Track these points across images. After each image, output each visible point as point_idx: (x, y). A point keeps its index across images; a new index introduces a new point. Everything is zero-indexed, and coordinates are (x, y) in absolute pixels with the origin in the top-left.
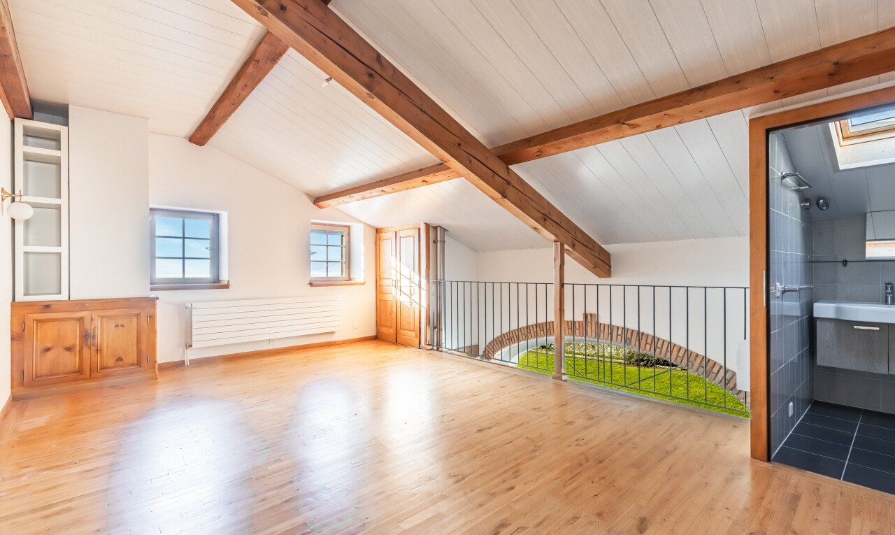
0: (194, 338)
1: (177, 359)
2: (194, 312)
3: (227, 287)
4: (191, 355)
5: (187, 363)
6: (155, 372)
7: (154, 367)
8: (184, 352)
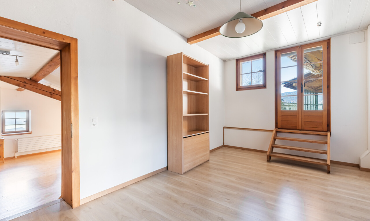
0: (18, 150)
1: (12, 156)
2: (18, 142)
3: (31, 133)
4: (17, 155)
5: (16, 157)
6: (3, 160)
7: (3, 159)
8: (15, 154)
